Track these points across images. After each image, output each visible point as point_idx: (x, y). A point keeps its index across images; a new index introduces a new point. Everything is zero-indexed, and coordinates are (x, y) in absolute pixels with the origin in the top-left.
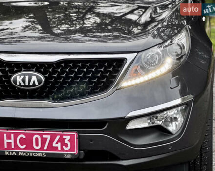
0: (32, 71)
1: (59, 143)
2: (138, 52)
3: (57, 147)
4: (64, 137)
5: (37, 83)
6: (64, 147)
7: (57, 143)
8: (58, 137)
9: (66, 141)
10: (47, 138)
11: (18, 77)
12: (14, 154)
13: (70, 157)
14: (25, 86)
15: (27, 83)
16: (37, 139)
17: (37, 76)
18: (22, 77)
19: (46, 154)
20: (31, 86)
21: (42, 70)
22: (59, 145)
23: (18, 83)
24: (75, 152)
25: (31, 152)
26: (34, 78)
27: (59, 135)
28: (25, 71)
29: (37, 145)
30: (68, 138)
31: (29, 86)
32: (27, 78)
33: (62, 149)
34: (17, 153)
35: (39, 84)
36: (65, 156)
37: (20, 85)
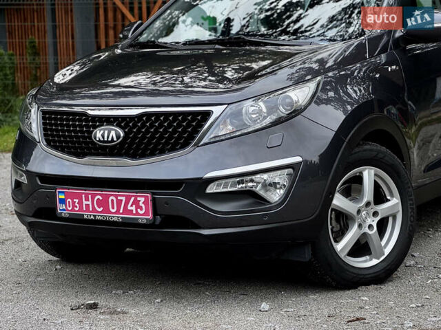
0: (113, 125)
1: (134, 206)
2: (229, 104)
3: (132, 210)
4: (139, 199)
5: (115, 139)
6: (139, 210)
7: (132, 206)
8: (133, 198)
9: (141, 204)
10: (122, 200)
11: (98, 132)
12: (92, 217)
13: (145, 221)
14: (104, 142)
15: (106, 139)
16: (112, 200)
17: (116, 131)
18: (102, 131)
19: (122, 218)
20: (110, 142)
21: (123, 124)
22: (133, 208)
23: (98, 139)
24: (150, 217)
25: (107, 217)
26: (113, 133)
27: (133, 196)
28: (106, 125)
29: (113, 208)
30: (142, 200)
31: (108, 142)
32: (106, 132)
33: (137, 213)
34: (95, 216)
35: (118, 139)
36: (140, 221)
37: (100, 141)
